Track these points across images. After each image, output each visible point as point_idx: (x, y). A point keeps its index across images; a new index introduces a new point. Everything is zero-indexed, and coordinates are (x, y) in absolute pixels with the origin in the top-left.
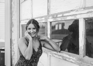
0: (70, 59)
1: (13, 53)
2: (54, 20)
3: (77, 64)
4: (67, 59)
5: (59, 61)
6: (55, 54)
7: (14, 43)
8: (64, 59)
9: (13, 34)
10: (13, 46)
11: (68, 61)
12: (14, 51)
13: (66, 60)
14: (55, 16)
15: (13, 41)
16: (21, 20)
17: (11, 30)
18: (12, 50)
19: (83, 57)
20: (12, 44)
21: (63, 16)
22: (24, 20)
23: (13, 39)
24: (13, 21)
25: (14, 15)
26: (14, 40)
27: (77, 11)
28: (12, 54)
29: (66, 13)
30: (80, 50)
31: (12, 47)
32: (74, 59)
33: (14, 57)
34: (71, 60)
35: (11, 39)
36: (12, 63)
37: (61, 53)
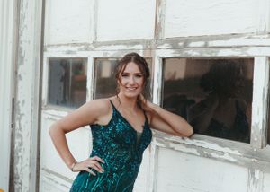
0: (223, 153)
1: (17, 140)
2: (178, 55)
3: (241, 166)
4: (214, 155)
5: (187, 160)
6: (173, 142)
7: (21, 112)
8: (203, 156)
9: (20, 83)
10: (20, 119)
11: (215, 159)
12: (20, 136)
13: (209, 157)
14: (181, 44)
15: (20, 105)
16: (49, 46)
17: (16, 73)
18: (17, 132)
19: (262, 147)
20: (17, 116)
21: (206, 47)
22: (60, 45)
23: (20, 99)
24: (23, 45)
25: (26, 26)
26: (24, 102)
27: (249, 38)
28: (16, 145)
29: (217, 39)
30: (252, 131)
31: (17, 123)
32: (236, 152)
33: (20, 154)
34: (226, 157)
35: (14, 100)
36: (15, 172)
37: (196, 139)
